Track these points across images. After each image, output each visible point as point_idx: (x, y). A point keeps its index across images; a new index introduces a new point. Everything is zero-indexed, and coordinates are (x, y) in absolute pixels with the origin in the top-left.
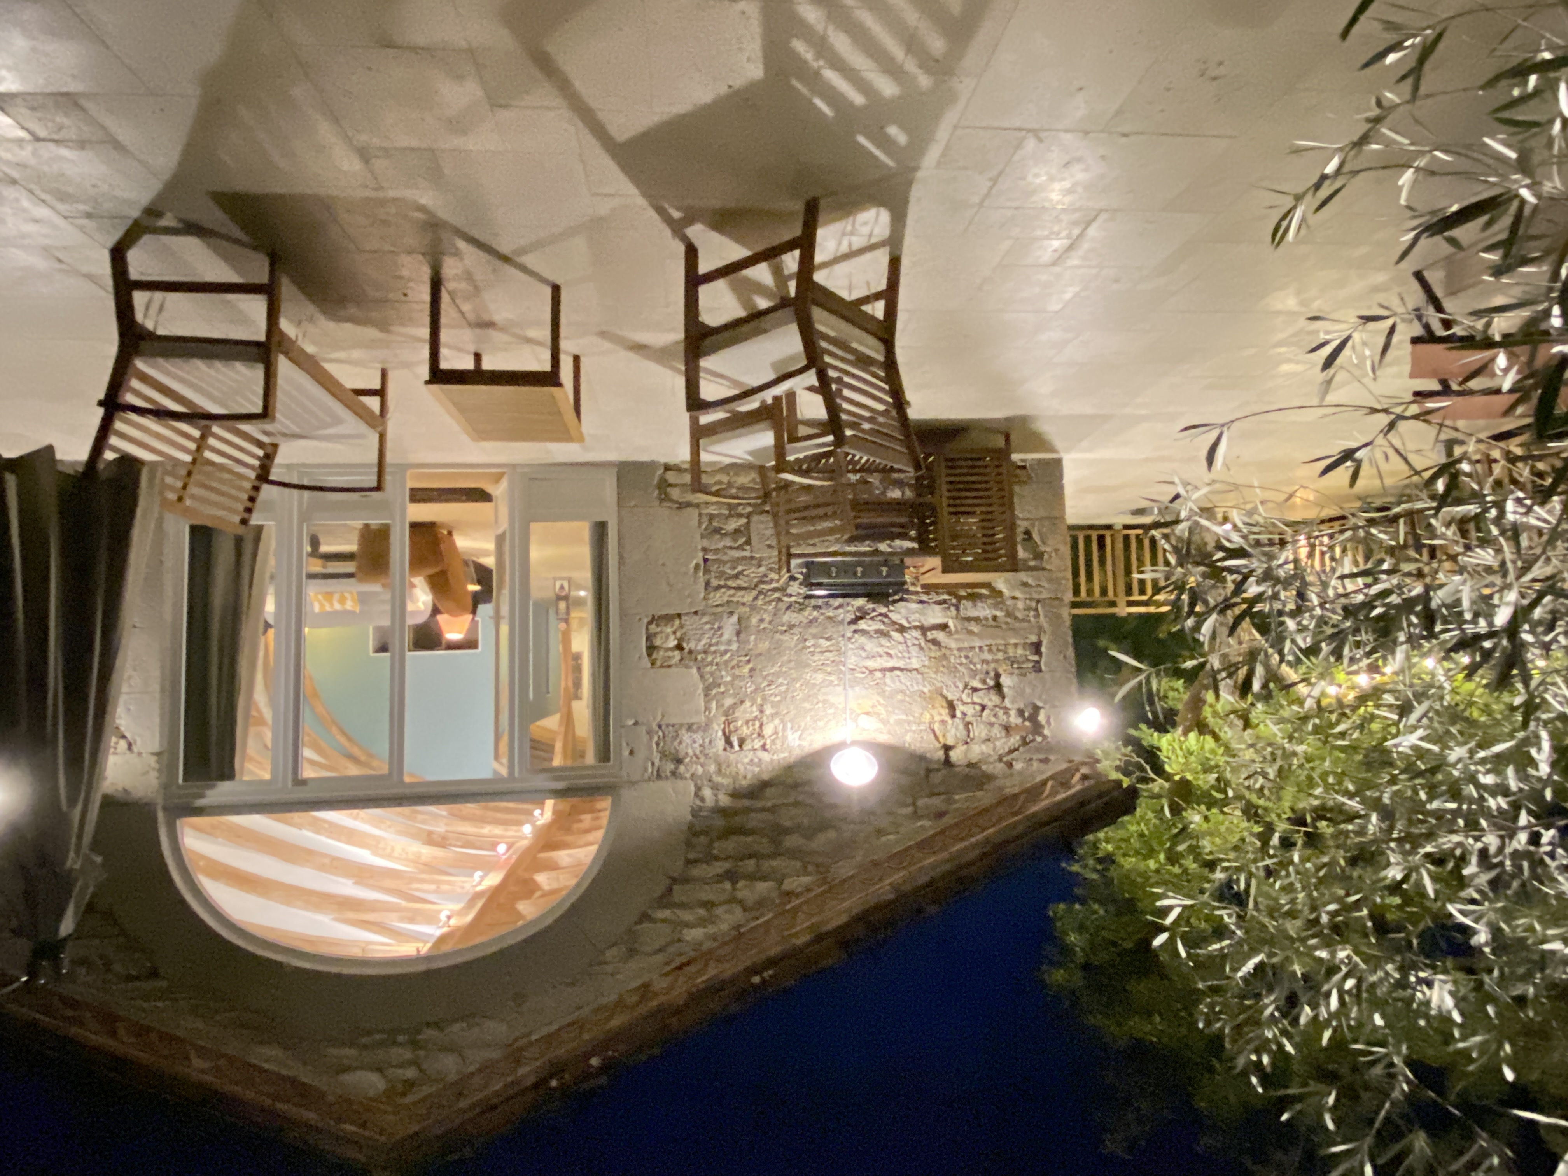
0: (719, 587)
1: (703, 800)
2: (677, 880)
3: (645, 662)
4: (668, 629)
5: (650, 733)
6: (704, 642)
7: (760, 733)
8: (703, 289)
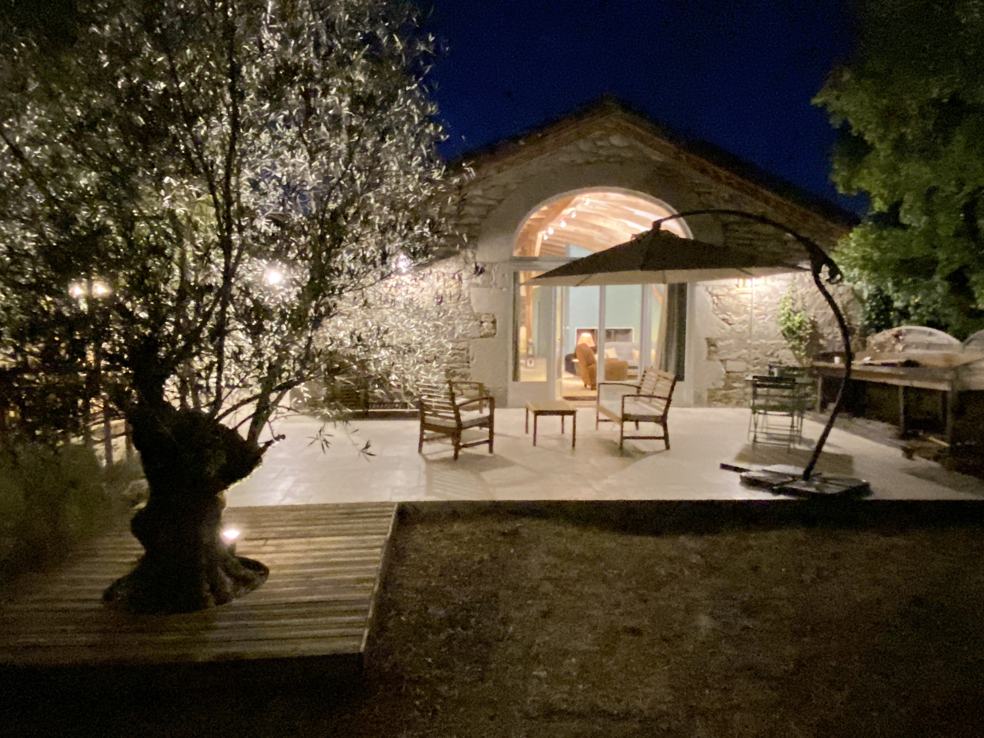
0: (463, 349)
1: (473, 253)
2: (483, 217)
3: (497, 317)
4: (486, 331)
5: (495, 284)
6: (470, 325)
7: (445, 281)
8: (487, 438)
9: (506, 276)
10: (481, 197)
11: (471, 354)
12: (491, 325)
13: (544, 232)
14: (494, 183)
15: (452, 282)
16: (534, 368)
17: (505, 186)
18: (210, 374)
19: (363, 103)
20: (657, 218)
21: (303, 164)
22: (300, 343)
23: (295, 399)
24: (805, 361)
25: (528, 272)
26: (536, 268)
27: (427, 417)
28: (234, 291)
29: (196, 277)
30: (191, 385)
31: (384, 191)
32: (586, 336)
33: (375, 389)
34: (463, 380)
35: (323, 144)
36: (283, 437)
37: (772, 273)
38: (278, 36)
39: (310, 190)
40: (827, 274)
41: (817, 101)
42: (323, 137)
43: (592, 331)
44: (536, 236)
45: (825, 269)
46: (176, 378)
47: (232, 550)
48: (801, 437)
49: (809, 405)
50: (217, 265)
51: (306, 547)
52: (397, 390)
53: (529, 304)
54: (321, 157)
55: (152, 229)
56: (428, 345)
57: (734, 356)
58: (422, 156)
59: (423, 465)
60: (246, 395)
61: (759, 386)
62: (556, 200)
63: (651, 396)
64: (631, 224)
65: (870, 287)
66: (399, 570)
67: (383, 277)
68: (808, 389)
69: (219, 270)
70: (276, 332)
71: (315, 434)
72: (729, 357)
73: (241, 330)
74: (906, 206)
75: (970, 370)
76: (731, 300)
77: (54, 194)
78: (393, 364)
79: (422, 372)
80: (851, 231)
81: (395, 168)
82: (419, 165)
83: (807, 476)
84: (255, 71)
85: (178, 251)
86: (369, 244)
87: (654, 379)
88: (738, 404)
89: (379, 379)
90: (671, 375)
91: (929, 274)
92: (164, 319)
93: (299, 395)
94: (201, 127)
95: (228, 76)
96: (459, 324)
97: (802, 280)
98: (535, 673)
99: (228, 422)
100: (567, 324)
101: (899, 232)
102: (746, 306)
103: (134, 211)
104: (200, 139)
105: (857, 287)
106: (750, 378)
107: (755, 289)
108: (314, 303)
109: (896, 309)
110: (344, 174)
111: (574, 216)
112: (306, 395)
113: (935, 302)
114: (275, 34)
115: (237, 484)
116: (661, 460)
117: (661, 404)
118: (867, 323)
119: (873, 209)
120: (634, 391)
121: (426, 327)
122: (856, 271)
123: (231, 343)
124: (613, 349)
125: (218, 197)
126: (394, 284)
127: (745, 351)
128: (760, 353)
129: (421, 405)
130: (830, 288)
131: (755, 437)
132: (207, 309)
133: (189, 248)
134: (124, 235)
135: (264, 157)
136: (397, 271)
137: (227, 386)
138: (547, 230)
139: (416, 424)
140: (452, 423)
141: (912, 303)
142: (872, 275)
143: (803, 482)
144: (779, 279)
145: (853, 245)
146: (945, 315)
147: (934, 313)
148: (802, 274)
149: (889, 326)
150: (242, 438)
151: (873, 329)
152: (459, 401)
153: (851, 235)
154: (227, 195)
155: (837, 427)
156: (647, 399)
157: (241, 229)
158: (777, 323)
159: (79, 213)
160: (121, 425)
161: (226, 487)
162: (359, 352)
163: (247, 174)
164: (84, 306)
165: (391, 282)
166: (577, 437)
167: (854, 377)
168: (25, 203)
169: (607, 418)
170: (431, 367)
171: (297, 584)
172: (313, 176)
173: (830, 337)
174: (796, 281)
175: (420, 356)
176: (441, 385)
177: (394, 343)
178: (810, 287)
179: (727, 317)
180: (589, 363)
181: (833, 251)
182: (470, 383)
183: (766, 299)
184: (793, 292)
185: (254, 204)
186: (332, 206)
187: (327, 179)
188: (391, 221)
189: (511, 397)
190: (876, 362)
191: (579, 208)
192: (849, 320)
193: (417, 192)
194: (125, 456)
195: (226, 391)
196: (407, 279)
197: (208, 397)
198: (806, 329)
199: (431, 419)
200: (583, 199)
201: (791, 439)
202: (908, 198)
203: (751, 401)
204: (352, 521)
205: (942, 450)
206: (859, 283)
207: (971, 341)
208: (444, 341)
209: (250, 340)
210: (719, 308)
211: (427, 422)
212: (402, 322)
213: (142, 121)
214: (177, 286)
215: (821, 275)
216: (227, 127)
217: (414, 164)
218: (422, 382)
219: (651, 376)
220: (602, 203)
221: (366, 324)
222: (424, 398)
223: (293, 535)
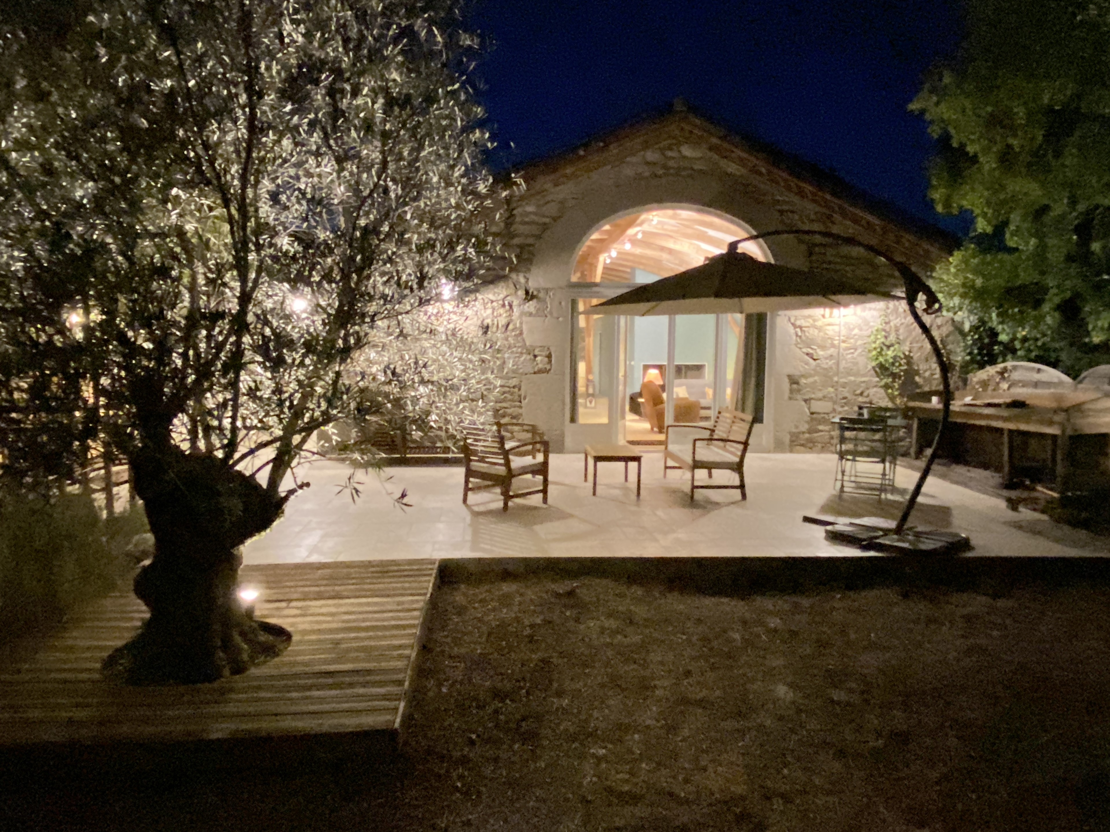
0: (514, 387)
1: (525, 277)
2: (539, 237)
3: (552, 350)
4: (540, 366)
5: (551, 313)
6: (522, 359)
7: (494, 309)
8: (541, 488)
9: (563, 303)
10: (535, 214)
11: (522, 392)
12: (546, 359)
13: (606, 255)
14: (549, 198)
15: (502, 311)
16: (595, 408)
17: (561, 202)
18: (223, 413)
19: (399, 105)
20: (732, 239)
21: (331, 174)
22: (327, 379)
23: (322, 442)
24: (898, 401)
25: (587, 300)
26: (597, 295)
27: (472, 463)
28: (250, 318)
29: (208, 301)
30: (202, 424)
31: (422, 205)
32: (653, 373)
33: (412, 430)
34: (515, 421)
35: (352, 152)
36: (308, 485)
37: (864, 302)
38: (302, 29)
39: (338, 204)
40: (924, 303)
41: (914, 106)
42: (354, 145)
43: (660, 367)
44: (597, 259)
45: (921, 297)
46: (186, 419)
47: (249, 613)
48: (893, 486)
49: (902, 450)
50: (232, 289)
51: (333, 610)
52: (439, 433)
53: (589, 336)
54: (351, 167)
55: (158, 248)
56: (473, 381)
57: (820, 395)
58: (466, 166)
59: (468, 518)
60: (265, 437)
61: (848, 429)
62: (621, 218)
63: (725, 440)
64: (705, 246)
65: (972, 318)
66: (439, 636)
67: (422, 302)
68: (902, 433)
69: (234, 295)
70: (298, 366)
71: (344, 481)
72: (813, 396)
73: (259, 363)
74: (1012, 227)
75: (1082, 412)
76: (816, 332)
77: (45, 207)
78: (434, 402)
79: (466, 412)
80: (951, 255)
81: (435, 179)
82: (462, 176)
83: (899, 530)
84: (275, 68)
85: (187, 271)
86: (406, 266)
87: (729, 421)
88: (824, 449)
89: (416, 421)
90: (749, 418)
91: (1037, 304)
92: (170, 351)
93: (327, 438)
94: (214, 132)
95: (244, 72)
96: (509, 358)
97: (896, 309)
98: (592, 751)
99: (245, 467)
100: (632, 359)
101: (1005, 257)
102: (832, 339)
103: (137, 227)
104: (213, 145)
105: (957, 318)
106: (837, 420)
107: (843, 320)
108: (342, 333)
109: (1001, 343)
110: (376, 185)
111: (640, 236)
112: (335, 437)
113: (1044, 335)
114: (298, 25)
115: (254, 538)
116: (735, 511)
117: (737, 449)
118: (968, 358)
119: (976, 231)
120: (706, 434)
121: (471, 361)
122: (957, 300)
123: (248, 378)
124: (684, 387)
125: (234, 211)
126: (435, 311)
127: (831, 390)
128: (848, 392)
129: (466, 449)
130: (927, 319)
131: (842, 486)
132: (221, 338)
133: (201, 270)
134: (123, 254)
135: (286, 165)
136: (438, 298)
137: (245, 427)
138: (609, 252)
139: (460, 472)
140: (502, 470)
141: (1019, 336)
142: (974, 304)
143: (895, 537)
144: (870, 309)
145: (953, 270)
146: (1055, 350)
147: (1044, 347)
148: (896, 303)
149: (992, 361)
150: (260, 486)
151: (976, 366)
152: (508, 445)
153: (951, 259)
154: (242, 208)
155: (935, 475)
156: (721, 443)
157: (259, 248)
158: (868, 358)
159: (73, 228)
160: (124, 471)
161: (242, 542)
162: (394, 389)
163: (266, 185)
164: (79, 335)
165: (431, 309)
166: (642, 486)
167: (952, 419)
168: (12, 218)
169: (677, 465)
170: (477, 406)
171: (324, 651)
172: (342, 188)
173: (927, 374)
174: (889, 311)
175: (464, 394)
176: (488, 427)
177: (435, 378)
178: (905, 318)
179: (811, 351)
180: (657, 401)
181: (931, 277)
182: (522, 425)
183: (856, 331)
184: (886, 323)
185: (275, 220)
186: (362, 222)
187: (357, 192)
188: (430, 239)
189: (569, 442)
190: (978, 402)
191: (646, 227)
192: (948, 354)
193: (458, 207)
194: (128, 506)
195: (242, 433)
196: (449, 307)
197: (221, 440)
198: (900, 365)
199: (476, 465)
200: (651, 217)
201: (882, 489)
202: (1015, 219)
203: (838, 446)
204: (386, 580)
205: (1051, 501)
206: (959, 313)
207: (1085, 378)
208: (491, 377)
209: (269, 375)
210: (802, 341)
211: (473, 468)
212: (443, 356)
213: (144, 123)
214: (185, 312)
215: (917, 304)
216: (243, 132)
217: (457, 174)
218: (466, 424)
219: (726, 418)
220: (672, 222)
221: (402, 358)
222: (469, 441)
223: (319, 596)
